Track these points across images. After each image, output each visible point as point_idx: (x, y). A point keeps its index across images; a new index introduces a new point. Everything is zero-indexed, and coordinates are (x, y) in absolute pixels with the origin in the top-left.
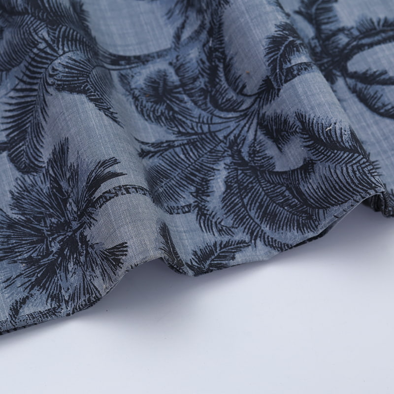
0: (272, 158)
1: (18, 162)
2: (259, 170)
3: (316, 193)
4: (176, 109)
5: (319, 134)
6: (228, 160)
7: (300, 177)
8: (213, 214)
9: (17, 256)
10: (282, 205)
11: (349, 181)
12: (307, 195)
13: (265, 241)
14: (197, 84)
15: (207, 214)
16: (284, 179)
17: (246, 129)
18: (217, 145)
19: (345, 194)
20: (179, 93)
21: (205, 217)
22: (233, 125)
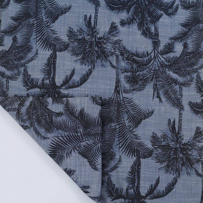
0: (174, 56)
1: (146, 156)
2: (175, 62)
3: (194, 47)
4: (142, 78)
5: (180, 36)
6: (167, 69)
7: (186, 50)
8: (184, 81)
9: (180, 168)
10: (190, 60)
11: (198, 35)
12: (192, 51)
13: (199, 69)
14: (134, 67)
15: (184, 83)
16: (183, 56)
17: (160, 60)
18: (160, 70)
19: (201, 38)
20: (135, 75)
21: (185, 84)
22: (155, 63)
